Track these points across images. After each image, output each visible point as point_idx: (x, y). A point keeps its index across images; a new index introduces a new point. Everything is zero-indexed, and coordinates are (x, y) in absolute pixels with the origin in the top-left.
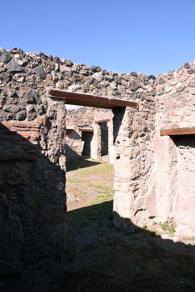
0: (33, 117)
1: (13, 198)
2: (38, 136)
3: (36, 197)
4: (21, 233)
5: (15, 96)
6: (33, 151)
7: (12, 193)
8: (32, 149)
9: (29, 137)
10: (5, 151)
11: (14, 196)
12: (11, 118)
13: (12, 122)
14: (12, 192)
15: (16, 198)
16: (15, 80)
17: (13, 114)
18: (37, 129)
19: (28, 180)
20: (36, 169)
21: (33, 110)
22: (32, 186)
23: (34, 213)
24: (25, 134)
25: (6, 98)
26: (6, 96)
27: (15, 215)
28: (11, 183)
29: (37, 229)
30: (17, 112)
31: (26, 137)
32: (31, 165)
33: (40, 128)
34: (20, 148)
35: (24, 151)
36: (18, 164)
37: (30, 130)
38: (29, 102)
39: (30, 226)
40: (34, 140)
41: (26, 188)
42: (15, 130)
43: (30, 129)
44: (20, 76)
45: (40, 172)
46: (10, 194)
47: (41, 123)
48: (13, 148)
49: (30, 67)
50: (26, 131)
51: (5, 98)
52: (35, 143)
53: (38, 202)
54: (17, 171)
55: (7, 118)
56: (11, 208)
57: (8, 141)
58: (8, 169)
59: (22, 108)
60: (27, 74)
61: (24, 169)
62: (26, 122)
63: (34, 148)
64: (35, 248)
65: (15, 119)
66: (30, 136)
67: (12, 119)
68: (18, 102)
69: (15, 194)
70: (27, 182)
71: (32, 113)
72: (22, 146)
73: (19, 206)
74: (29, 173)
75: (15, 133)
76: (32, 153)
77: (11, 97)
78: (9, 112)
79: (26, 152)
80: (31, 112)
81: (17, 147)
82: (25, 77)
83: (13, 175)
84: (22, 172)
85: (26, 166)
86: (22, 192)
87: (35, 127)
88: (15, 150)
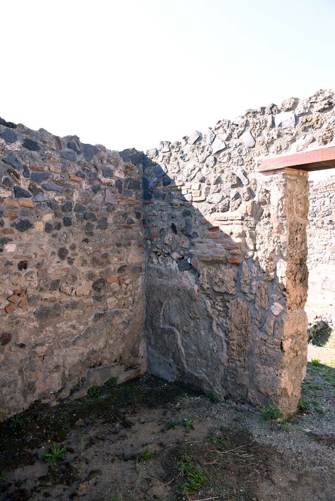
0: (236, 206)
1: (219, 308)
2: (241, 231)
3: (241, 314)
4: (225, 354)
5: (218, 181)
6: (235, 251)
7: (219, 302)
8: (234, 249)
9: (231, 233)
10: (208, 249)
11: (220, 306)
12: (214, 210)
13: (215, 214)
14: (218, 301)
15: (222, 309)
16: (220, 162)
17: (216, 205)
18: (240, 222)
19: (233, 290)
20: (241, 277)
21: (237, 196)
22: (238, 298)
23: (239, 335)
24: (226, 229)
25: (209, 186)
26: (210, 185)
27: (220, 329)
28: (216, 289)
29: (242, 359)
30: (220, 202)
31: (228, 233)
32: (236, 270)
33: (242, 219)
34: (222, 247)
35: (226, 250)
36: (223, 267)
37: (232, 224)
38: (233, 186)
39: (233, 350)
40: (237, 237)
41: (233, 299)
42: (217, 225)
43: (232, 222)
44: (224, 154)
45: (246, 281)
46: (217, 303)
47: (245, 213)
48: (215, 246)
49: (236, 138)
50: (228, 225)
51: (208, 187)
52: (238, 240)
53: (245, 323)
54: (221, 276)
55: (211, 211)
56: (217, 319)
57: (211, 238)
58: (213, 271)
59: (225, 196)
60: (232, 149)
61: (227, 273)
62: (228, 214)
63: (237, 248)
64: (238, 382)
65: (218, 212)
66: (232, 231)
67: (215, 211)
68: (221, 189)
69: (220, 304)
70: (232, 291)
71: (235, 200)
72: (224, 244)
73: (225, 321)
74: (234, 280)
75: (217, 228)
76: (235, 254)
77: (214, 184)
78: (211, 203)
79: (228, 252)
80: (234, 199)
81: (219, 245)
82: (230, 154)
83: (217, 280)
84: (226, 278)
85: (231, 270)
86: (227, 304)
87: (236, 219)
88: (217, 249)
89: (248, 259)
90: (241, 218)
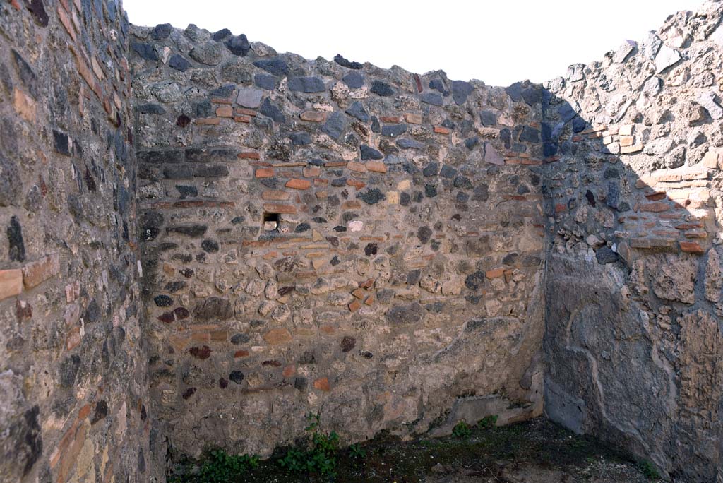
0: (698, 156)
1: (664, 325)
2: (706, 198)
3: (705, 337)
4: (672, 402)
5: (666, 117)
6: (694, 231)
7: (663, 315)
8: (692, 228)
9: (688, 202)
10: (646, 229)
11: (666, 322)
12: (657, 166)
13: (660, 173)
14: (663, 313)
15: (669, 327)
16: (670, 86)
17: (661, 158)
18: (705, 182)
19: (690, 296)
20: (706, 275)
21: (701, 139)
22: (699, 311)
23: (699, 372)
24: (678, 196)
25: (649, 128)
26: (650, 125)
27: (665, 360)
28: (660, 294)
29: (704, 413)
30: (668, 152)
31: (681, 202)
32: (697, 263)
33: (709, 177)
34: (671, 226)
35: (678, 231)
36: (672, 258)
37: (689, 187)
38: (693, 124)
39: (688, 397)
40: (699, 208)
41: (689, 312)
42: (662, 190)
43: (689, 183)
44: (678, 72)
45: (714, 282)
46: (660, 316)
47: (715, 167)
48: (658, 224)
49: (701, 40)
50: (681, 188)
51: (647, 129)
52: (702, 213)
53: (711, 353)
54: (668, 273)
55: (651, 168)
56: (659, 343)
57: (652, 211)
58: (655, 265)
59: (677, 142)
60: (694, 60)
61: (681, 269)
62: (682, 171)
63: (698, 226)
64: (696, 453)
65: (665, 168)
66: (690, 199)
67: (659, 168)
68: (670, 131)
69: (667, 318)
70: (688, 298)
71: (696, 146)
72: (674, 221)
73: (673, 346)
74: (693, 280)
75: (662, 195)
76: (694, 237)
77: (658, 124)
78: (653, 155)
79: (682, 233)
80: (693, 146)
81: (665, 222)
82: (688, 69)
83: (660, 279)
84: (676, 276)
85: (686, 263)
86: (679, 319)
87: (699, 177)
88: (661, 228)
89: (720, 244)
90: (706, 177)
